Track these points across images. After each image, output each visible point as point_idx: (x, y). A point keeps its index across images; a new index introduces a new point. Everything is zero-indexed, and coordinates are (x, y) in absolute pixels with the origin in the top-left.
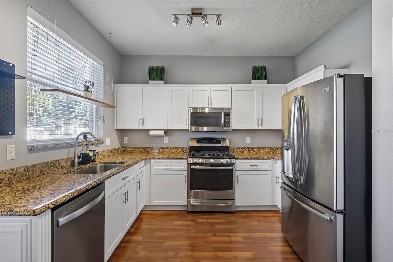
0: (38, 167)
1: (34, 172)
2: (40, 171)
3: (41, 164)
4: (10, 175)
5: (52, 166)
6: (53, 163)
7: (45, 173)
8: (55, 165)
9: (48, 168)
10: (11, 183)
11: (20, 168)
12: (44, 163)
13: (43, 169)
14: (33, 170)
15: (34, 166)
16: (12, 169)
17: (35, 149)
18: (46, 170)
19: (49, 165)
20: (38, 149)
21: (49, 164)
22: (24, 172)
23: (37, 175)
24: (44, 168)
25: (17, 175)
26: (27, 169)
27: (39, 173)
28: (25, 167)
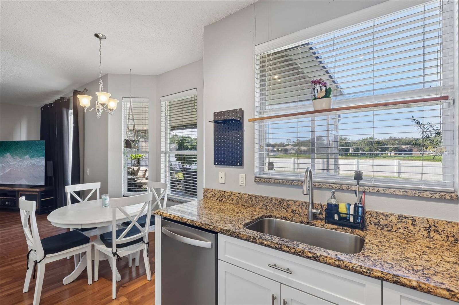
0: (260, 199)
1: (256, 203)
2: (262, 204)
3: (264, 197)
4: (237, 198)
5: (277, 204)
6: (279, 201)
7: (269, 209)
8: (281, 205)
9: (272, 205)
10: (238, 204)
11: (245, 195)
12: (267, 197)
13: (266, 203)
14: (256, 200)
15: (256, 197)
16: (239, 193)
17: (259, 181)
18: (269, 205)
19: (274, 202)
20: (261, 182)
21: (273, 200)
22: (247, 199)
23: (259, 207)
24: (268, 202)
25: (243, 200)
26: (250, 197)
27: (262, 206)
28: (248, 195)
